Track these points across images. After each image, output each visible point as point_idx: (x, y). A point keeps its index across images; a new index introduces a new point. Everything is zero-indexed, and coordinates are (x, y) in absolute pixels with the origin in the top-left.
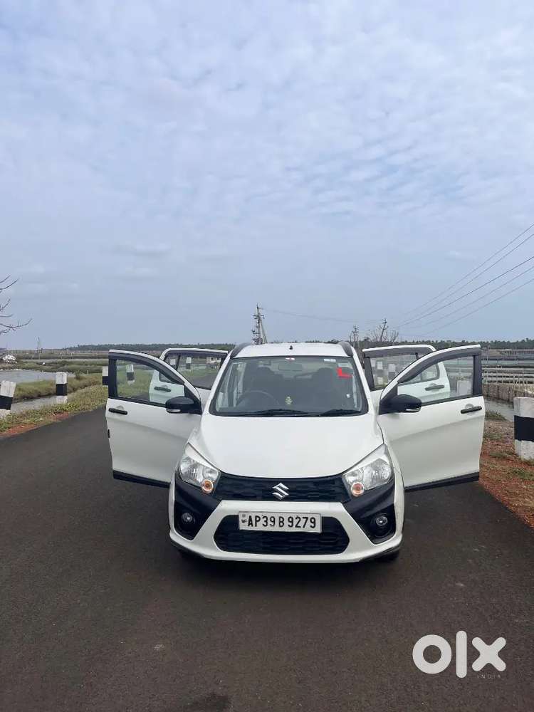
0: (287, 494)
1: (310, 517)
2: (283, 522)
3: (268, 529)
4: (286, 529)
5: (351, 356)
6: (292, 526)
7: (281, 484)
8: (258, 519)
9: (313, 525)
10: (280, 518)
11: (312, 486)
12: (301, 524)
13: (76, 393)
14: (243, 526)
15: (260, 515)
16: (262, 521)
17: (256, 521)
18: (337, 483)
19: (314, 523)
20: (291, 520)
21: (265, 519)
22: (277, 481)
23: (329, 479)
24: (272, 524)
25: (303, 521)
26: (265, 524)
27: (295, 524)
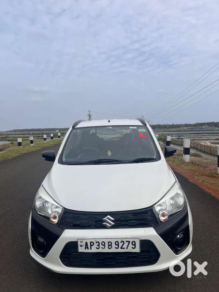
0: (113, 223)
1: (131, 241)
2: (111, 245)
3: (101, 250)
4: (113, 250)
5: (146, 125)
6: (118, 248)
7: (109, 216)
8: (92, 244)
9: (134, 247)
10: (109, 242)
11: (131, 216)
12: (125, 246)
13: (5, 151)
14: (81, 250)
15: (94, 241)
16: (96, 245)
17: (91, 246)
18: (149, 213)
19: (135, 245)
20: (117, 244)
21: (98, 244)
22: (105, 214)
23: (144, 210)
24: (103, 247)
25: (126, 244)
26: (98, 247)
27: (120, 246)
